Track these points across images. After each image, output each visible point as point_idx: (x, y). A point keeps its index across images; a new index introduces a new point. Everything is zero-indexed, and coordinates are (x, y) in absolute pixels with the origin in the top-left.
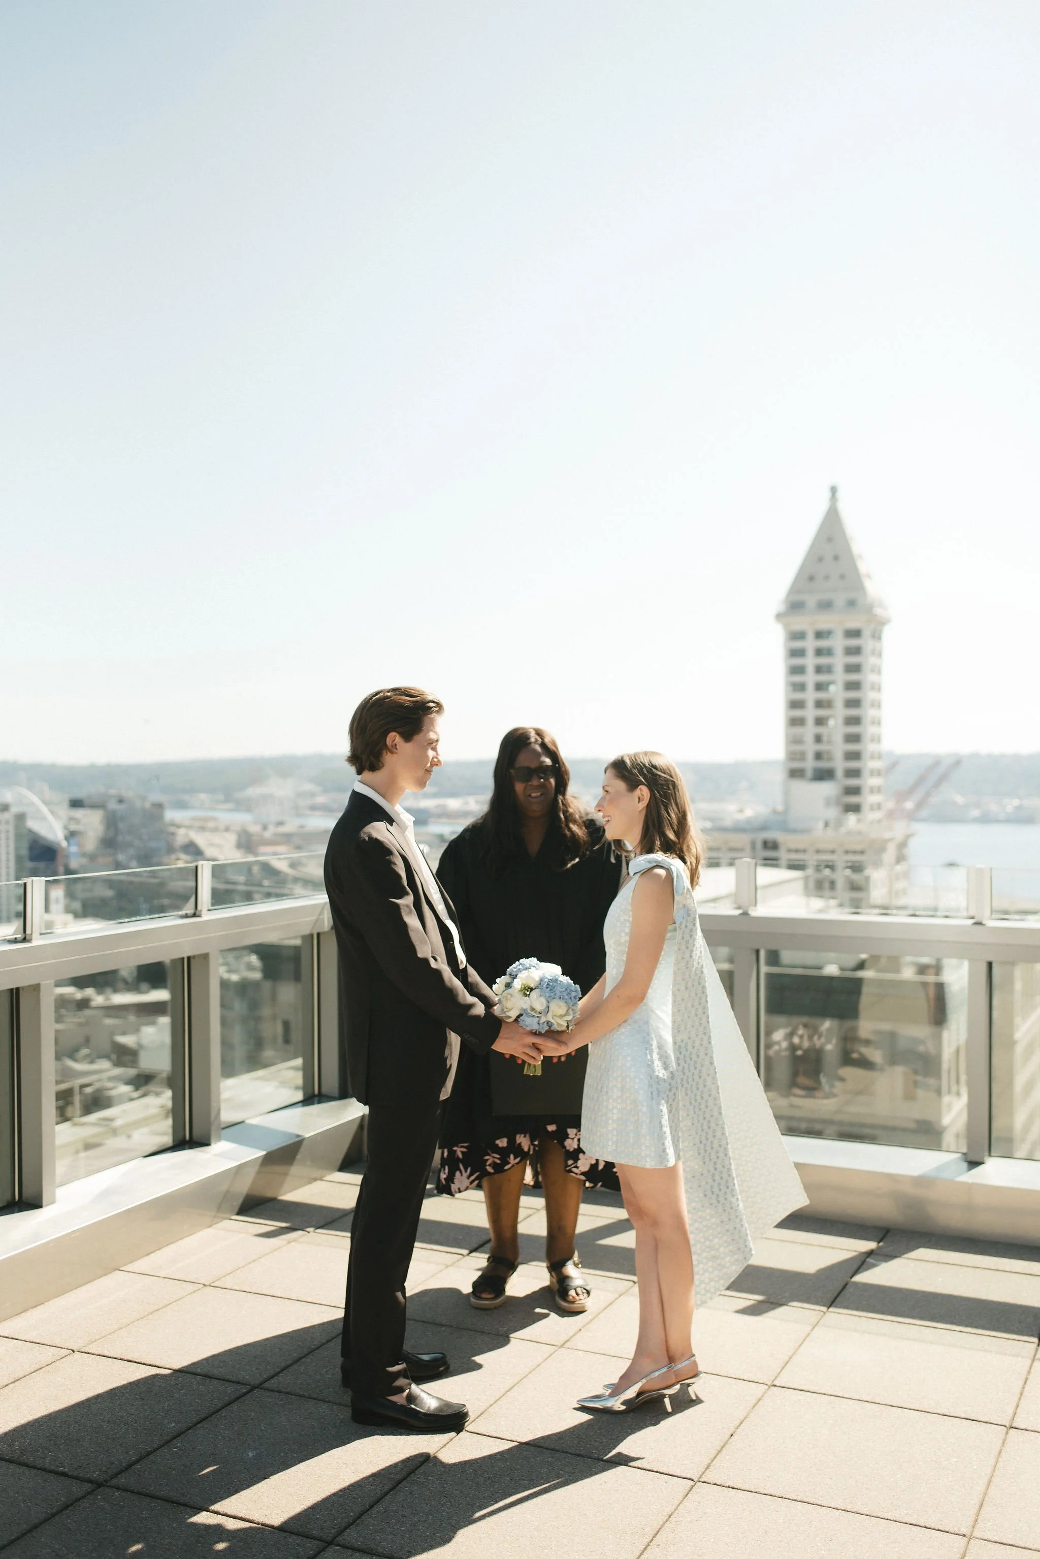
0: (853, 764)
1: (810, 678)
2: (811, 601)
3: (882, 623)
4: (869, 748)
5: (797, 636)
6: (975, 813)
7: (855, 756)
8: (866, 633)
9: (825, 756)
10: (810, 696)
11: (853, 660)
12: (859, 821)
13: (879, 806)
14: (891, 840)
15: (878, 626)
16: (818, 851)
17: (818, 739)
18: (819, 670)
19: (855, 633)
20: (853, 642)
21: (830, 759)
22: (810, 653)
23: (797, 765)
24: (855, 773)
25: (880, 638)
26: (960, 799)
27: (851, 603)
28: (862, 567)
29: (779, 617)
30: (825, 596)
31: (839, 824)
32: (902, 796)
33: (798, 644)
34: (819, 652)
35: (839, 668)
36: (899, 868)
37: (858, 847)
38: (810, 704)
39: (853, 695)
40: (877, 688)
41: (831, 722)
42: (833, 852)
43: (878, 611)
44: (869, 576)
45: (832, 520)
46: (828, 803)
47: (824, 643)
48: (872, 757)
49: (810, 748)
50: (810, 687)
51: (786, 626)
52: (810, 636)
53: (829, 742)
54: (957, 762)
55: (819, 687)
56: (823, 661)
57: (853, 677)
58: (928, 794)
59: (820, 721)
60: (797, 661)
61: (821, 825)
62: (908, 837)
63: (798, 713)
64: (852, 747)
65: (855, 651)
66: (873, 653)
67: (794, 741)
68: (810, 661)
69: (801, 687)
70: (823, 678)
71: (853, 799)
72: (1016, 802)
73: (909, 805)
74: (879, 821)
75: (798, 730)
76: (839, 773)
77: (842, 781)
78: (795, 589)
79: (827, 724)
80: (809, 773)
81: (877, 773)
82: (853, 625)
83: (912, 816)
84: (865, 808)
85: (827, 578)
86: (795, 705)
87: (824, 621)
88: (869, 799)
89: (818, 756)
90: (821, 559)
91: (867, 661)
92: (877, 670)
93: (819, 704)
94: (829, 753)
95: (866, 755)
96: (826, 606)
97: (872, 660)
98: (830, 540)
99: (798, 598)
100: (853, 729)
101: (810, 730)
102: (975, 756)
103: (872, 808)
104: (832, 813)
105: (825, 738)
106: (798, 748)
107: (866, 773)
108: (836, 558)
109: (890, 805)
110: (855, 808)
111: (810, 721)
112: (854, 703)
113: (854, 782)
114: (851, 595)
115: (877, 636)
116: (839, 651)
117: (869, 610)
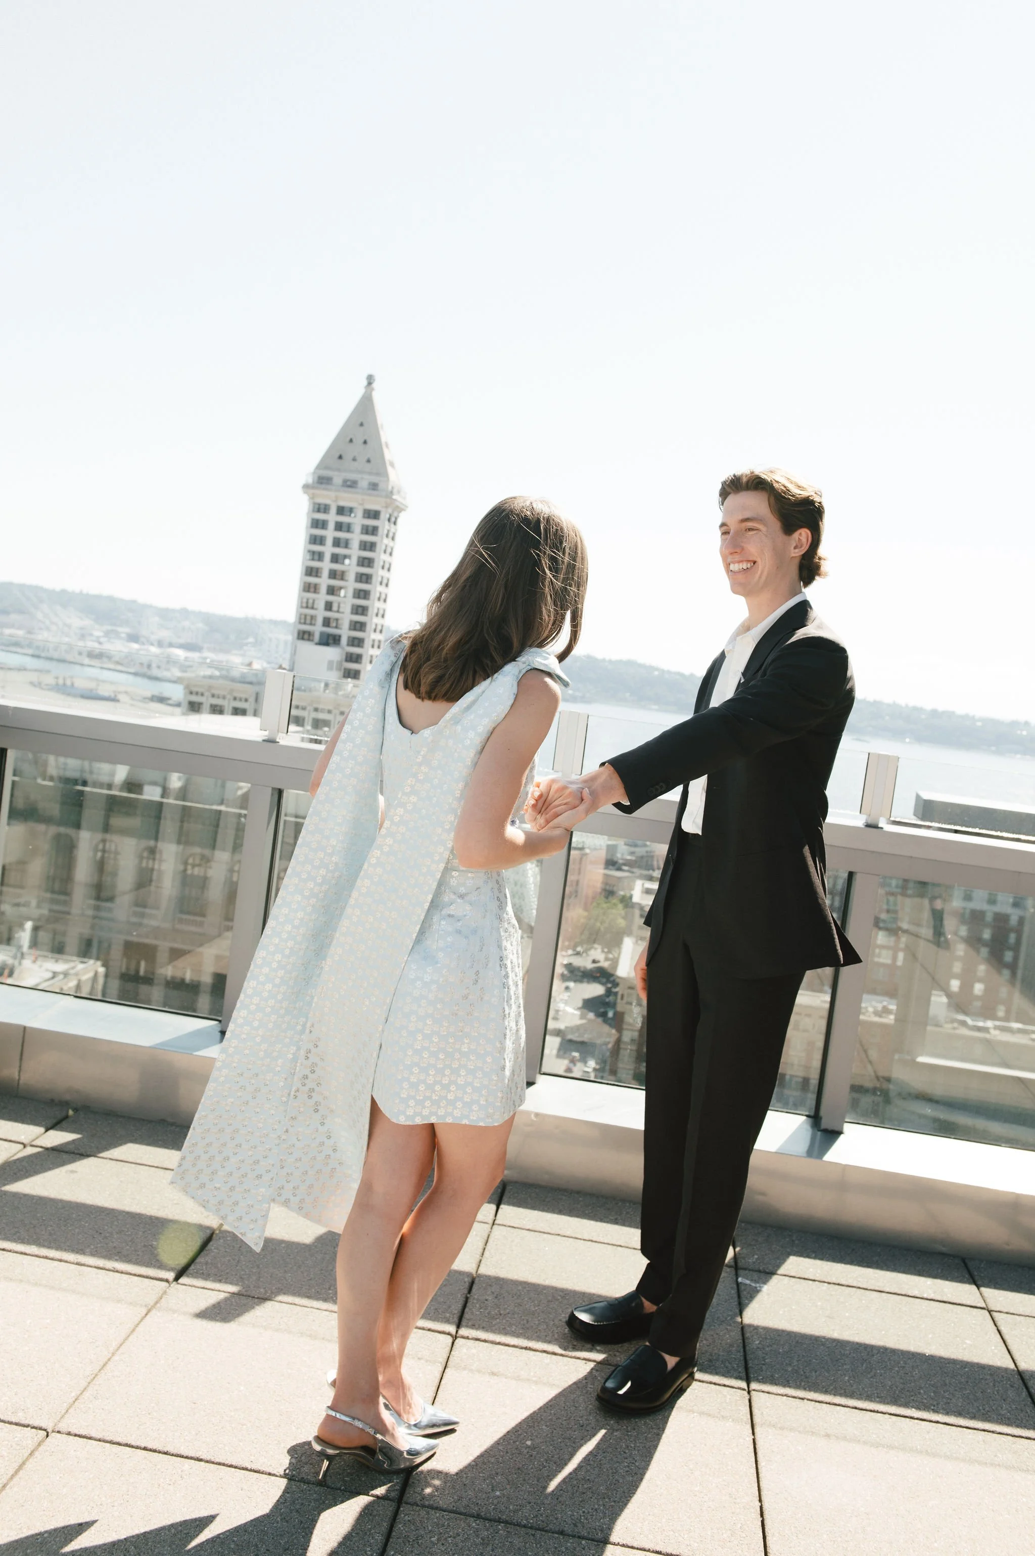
0: (358, 634)
1: (328, 550)
2: (338, 480)
3: (400, 509)
4: (373, 621)
5: (322, 508)
7: (359, 626)
8: (384, 516)
9: (333, 623)
10: (326, 566)
11: (369, 538)
15: (395, 511)
16: (316, 710)
17: (329, 606)
18: (337, 543)
19: (374, 515)
20: (371, 522)
21: (337, 626)
22: (331, 526)
23: (305, 628)
24: (358, 642)
25: (395, 523)
27: (374, 486)
28: (387, 455)
29: (306, 487)
30: (352, 476)
31: (338, 687)
33: (321, 516)
34: (339, 527)
35: (355, 545)
38: (325, 573)
39: (365, 570)
40: (387, 567)
41: (342, 593)
42: (329, 712)
43: (396, 497)
44: (392, 465)
45: (365, 407)
46: (330, 665)
47: (344, 519)
48: (375, 630)
49: (321, 614)
50: (327, 557)
51: (312, 497)
52: (333, 510)
53: (338, 611)
55: (335, 559)
56: (342, 535)
57: (367, 554)
59: (332, 591)
60: (318, 532)
61: (321, 686)
63: (312, 580)
64: (359, 618)
65: (372, 531)
66: (387, 535)
67: (308, 605)
68: (330, 534)
69: (320, 556)
70: (340, 551)
71: (354, 666)
75: (310, 596)
76: (344, 641)
77: (345, 647)
78: (323, 465)
79: (338, 594)
80: (317, 637)
82: (372, 506)
85: (354, 459)
86: (311, 572)
87: (346, 499)
89: (327, 622)
90: (350, 441)
91: (382, 541)
92: (389, 552)
93: (333, 575)
94: (337, 620)
95: (370, 627)
96: (351, 485)
97: (386, 542)
98: (361, 423)
99: (325, 473)
100: (362, 602)
101: (322, 598)
104: (333, 676)
105: (335, 608)
106: (309, 612)
107: (367, 643)
108: (365, 442)
110: (355, 675)
111: (323, 589)
112: (365, 578)
113: (355, 650)
114: (374, 479)
115: (393, 520)
116: (357, 528)
117: (389, 495)
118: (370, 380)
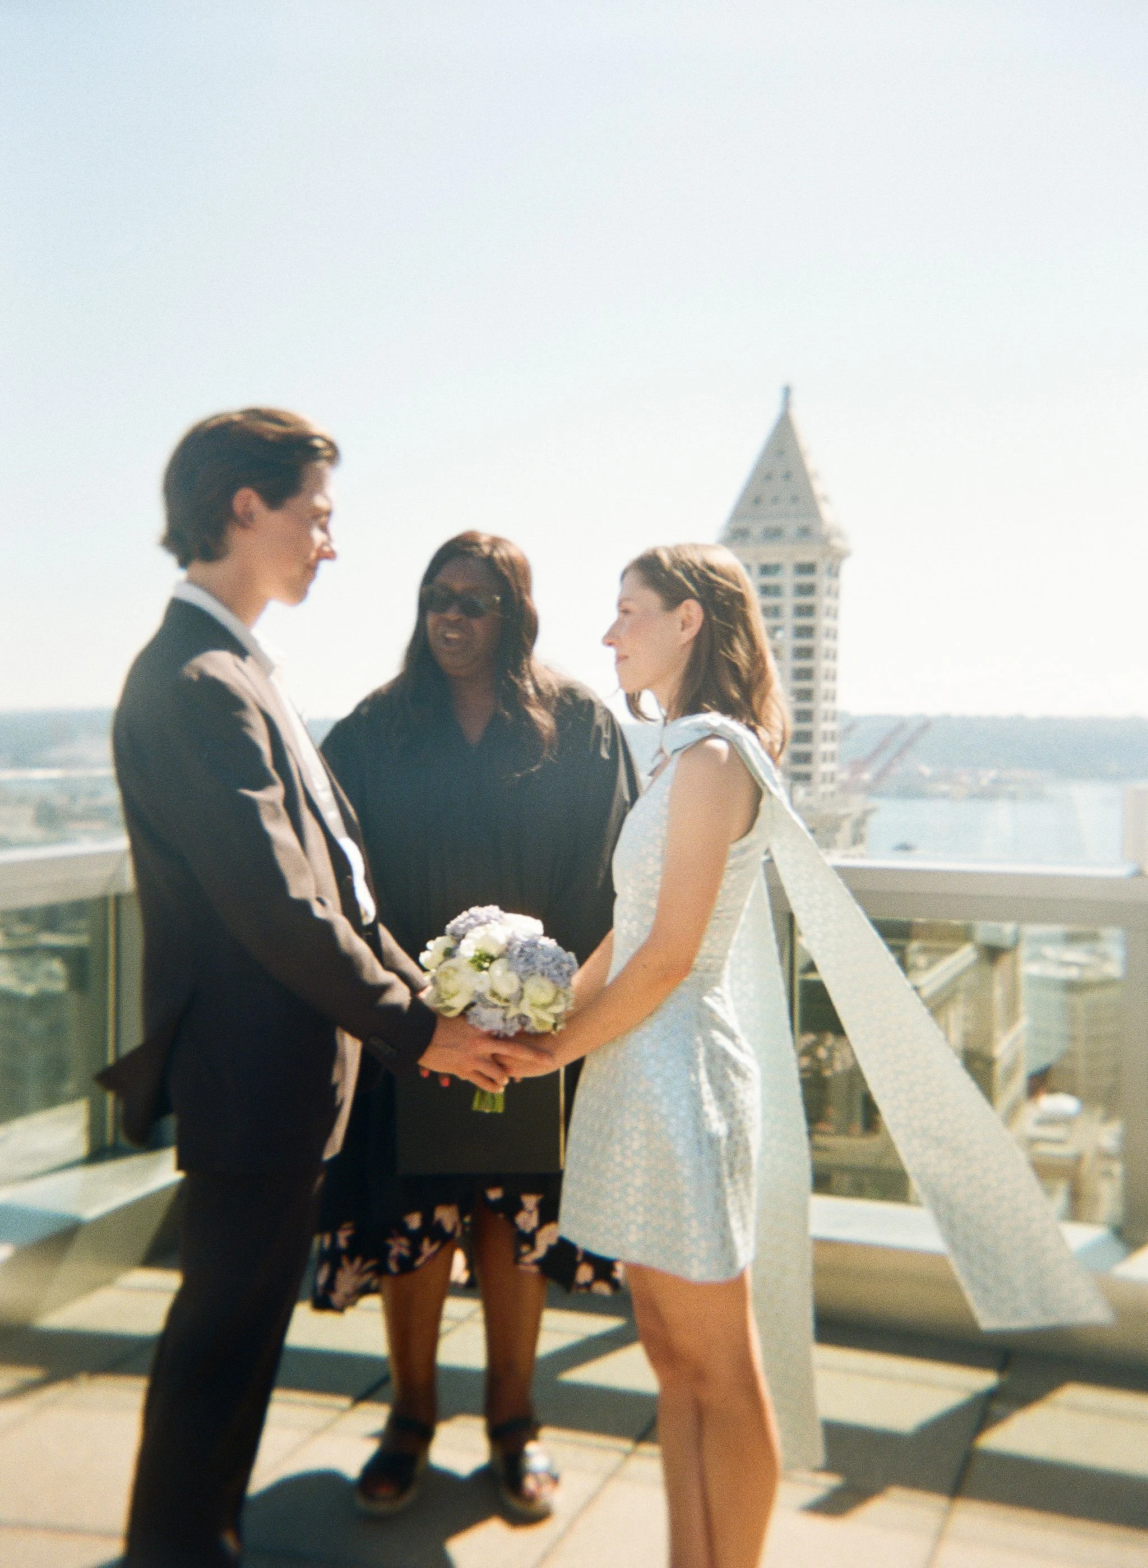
0: (805, 726)
3: (839, 556)
4: (822, 707)
6: (944, 787)
7: (806, 716)
8: (822, 568)
11: (805, 600)
12: (809, 794)
13: (831, 777)
14: (846, 816)
15: (836, 560)
19: (807, 568)
20: (806, 579)
24: (805, 737)
25: (836, 575)
26: (926, 770)
27: (805, 532)
28: (819, 488)
30: (775, 523)
32: (858, 766)
34: (765, 590)
35: (788, 611)
39: (804, 642)
40: (832, 634)
43: (835, 542)
44: (825, 499)
45: (784, 430)
47: (771, 580)
48: (826, 719)
52: (755, 570)
54: (926, 725)
56: (770, 600)
57: (805, 621)
58: (890, 764)
62: (866, 813)
64: (804, 705)
65: (807, 590)
66: (829, 592)
71: (802, 768)
72: (993, 774)
73: (866, 776)
74: (832, 794)
78: (738, 514)
81: (833, 737)
82: (806, 558)
83: (870, 790)
84: (817, 778)
85: (775, 500)
87: (771, 554)
88: (822, 768)
90: (769, 477)
91: (823, 601)
92: (833, 614)
95: (818, 715)
96: (774, 534)
97: (827, 601)
99: (743, 524)
100: (805, 684)
102: (947, 718)
103: (823, 779)
107: (817, 737)
108: (787, 476)
109: (844, 776)
110: (805, 778)
112: (804, 653)
113: (803, 747)
114: (804, 522)
115: (834, 572)
116: (788, 589)
117: (825, 540)
118: (787, 391)
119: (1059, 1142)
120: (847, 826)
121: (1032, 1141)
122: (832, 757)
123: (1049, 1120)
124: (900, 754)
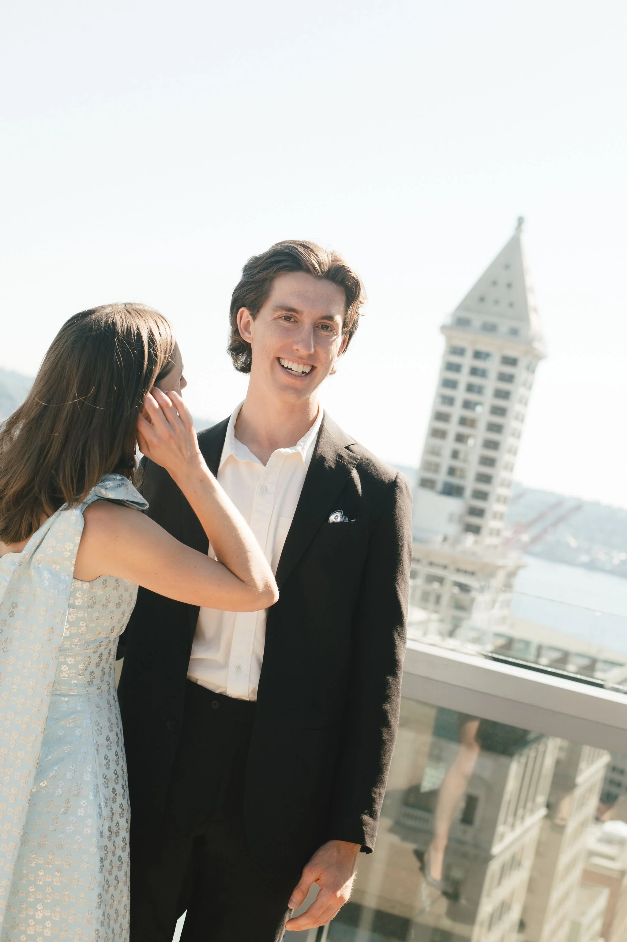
0: (483, 487)
1: (460, 395)
2: (477, 322)
3: (539, 357)
4: (500, 474)
5: (458, 351)
6: (584, 558)
7: (485, 479)
8: (522, 363)
9: (458, 473)
10: (457, 411)
11: (504, 386)
12: (476, 542)
13: (498, 533)
14: (501, 567)
15: (534, 359)
16: (431, 564)
17: (455, 455)
18: (470, 388)
19: (512, 362)
20: (508, 370)
21: (462, 477)
22: (466, 370)
23: (429, 475)
24: (482, 495)
25: (533, 372)
26: (573, 542)
27: (514, 332)
28: (532, 300)
29: (444, 329)
30: (492, 320)
31: (457, 541)
32: (520, 528)
33: (455, 359)
34: (474, 371)
35: (489, 392)
36: (503, 597)
37: (470, 568)
38: (455, 419)
39: (497, 420)
40: (520, 418)
41: (471, 442)
42: (445, 567)
43: (537, 345)
44: (535, 310)
45: (513, 248)
46: (451, 518)
47: (480, 364)
48: (502, 484)
49: (446, 462)
50: (459, 403)
51: (449, 339)
52: (469, 354)
53: (465, 461)
54: (577, 507)
55: (467, 405)
56: (476, 381)
57: (501, 403)
58: (545, 531)
59: (460, 438)
60: (451, 376)
61: (440, 538)
62: (519, 568)
63: (441, 425)
64: (486, 470)
65: (508, 378)
66: (524, 385)
67: (433, 451)
68: (464, 378)
69: (449, 401)
70: (473, 397)
71: (475, 520)
73: (525, 537)
74: (495, 547)
75: (438, 442)
76: (468, 492)
77: (468, 500)
78: (464, 306)
79: (466, 443)
80: (439, 486)
81: (503, 500)
82: (511, 353)
83: (526, 549)
84: (485, 531)
85: (496, 302)
86: (441, 417)
87: (485, 343)
88: (490, 523)
89: (452, 471)
90: (495, 283)
91: (518, 390)
92: (524, 402)
93: (463, 421)
94: (462, 470)
95: (496, 481)
96: (489, 328)
97: (521, 391)
98: (507, 267)
99: (465, 315)
100: (490, 453)
101: (449, 444)
102: (595, 504)
103: (491, 533)
104: (453, 529)
105: (461, 456)
106: (434, 459)
107: (492, 498)
108: (509, 286)
109: (507, 534)
110: (475, 530)
111: (451, 436)
112: (495, 428)
113: (479, 504)
114: (515, 324)
115: (531, 369)
116: (493, 375)
117: (529, 342)
118: (521, 221)
119: (611, 858)
120: (501, 576)
121: (592, 854)
122: (499, 516)
123: (609, 840)
124: (555, 524)
